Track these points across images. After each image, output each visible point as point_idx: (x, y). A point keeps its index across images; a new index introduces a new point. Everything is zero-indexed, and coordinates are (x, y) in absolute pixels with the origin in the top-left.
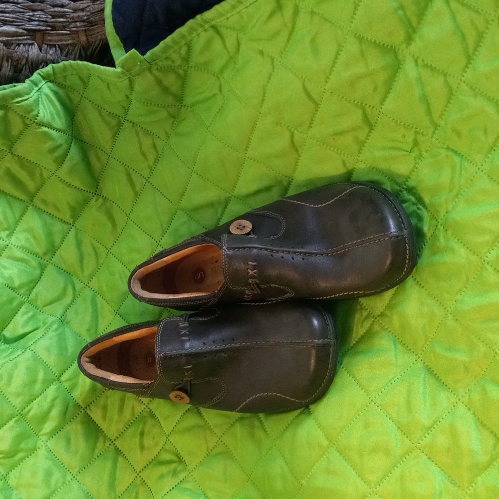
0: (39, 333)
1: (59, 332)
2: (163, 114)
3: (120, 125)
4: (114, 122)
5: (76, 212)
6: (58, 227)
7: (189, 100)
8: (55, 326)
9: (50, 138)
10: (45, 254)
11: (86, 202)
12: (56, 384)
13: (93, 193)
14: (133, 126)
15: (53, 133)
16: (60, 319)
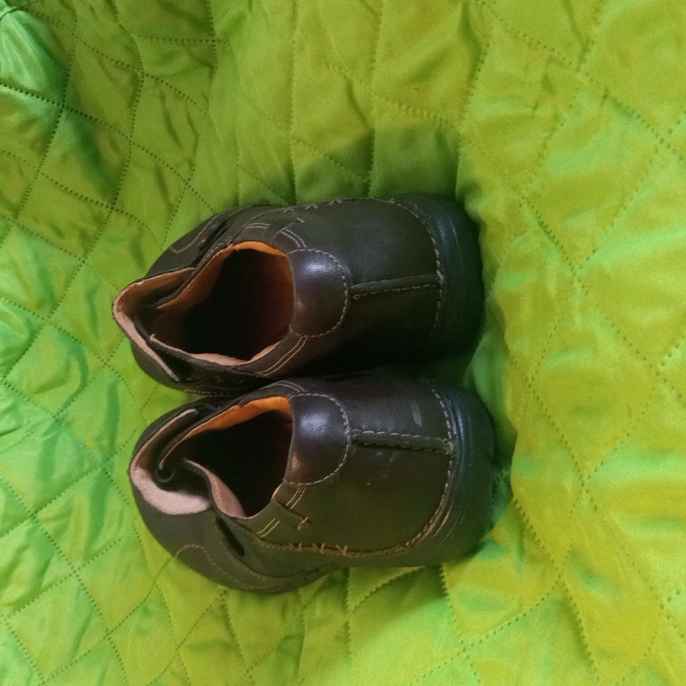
0: (18, 435)
1: (49, 437)
3: (136, 82)
4: (125, 78)
5: (88, 241)
6: (59, 262)
8: (47, 425)
12: (29, 524)
13: (107, 207)
14: (156, 82)
16: (54, 417)
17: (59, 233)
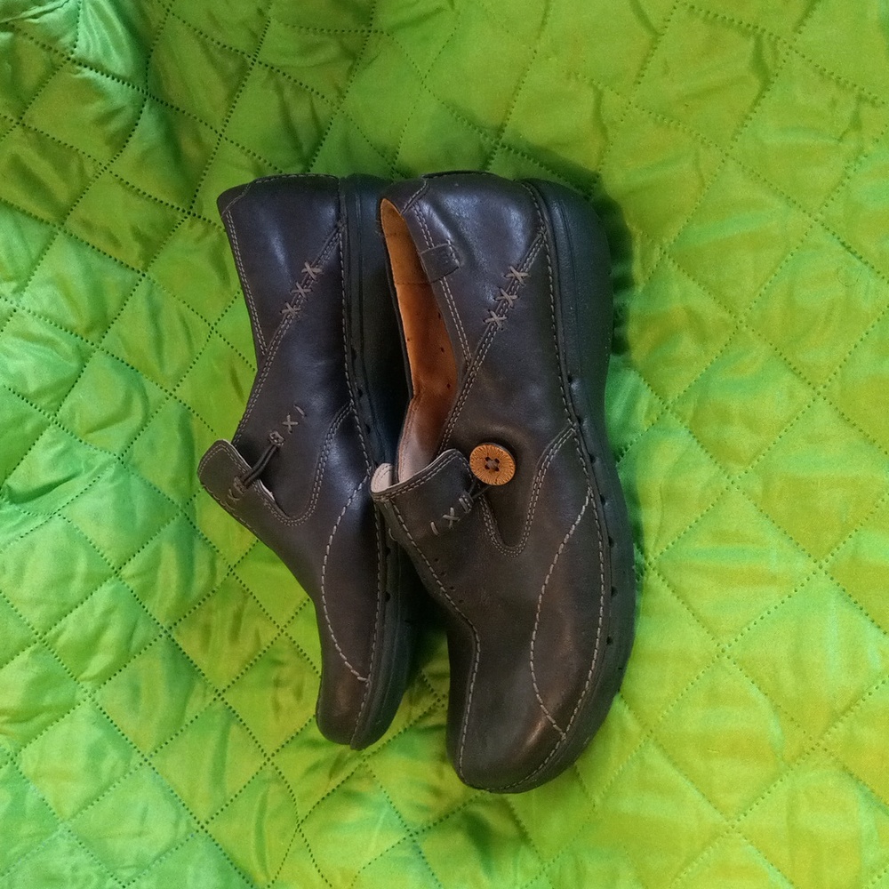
0: (78, 484)
1: (116, 484)
2: (333, 50)
3: (244, 70)
4: (232, 66)
5: (151, 247)
6: (114, 278)
7: (385, 18)
8: (110, 472)
9: (100, 93)
10: (89, 329)
11: (170, 228)
12: (112, 583)
13: (184, 211)
14: (270, 72)
15: (107, 82)
16: (119, 458)
17: (116, 243)
